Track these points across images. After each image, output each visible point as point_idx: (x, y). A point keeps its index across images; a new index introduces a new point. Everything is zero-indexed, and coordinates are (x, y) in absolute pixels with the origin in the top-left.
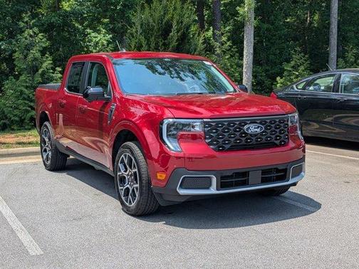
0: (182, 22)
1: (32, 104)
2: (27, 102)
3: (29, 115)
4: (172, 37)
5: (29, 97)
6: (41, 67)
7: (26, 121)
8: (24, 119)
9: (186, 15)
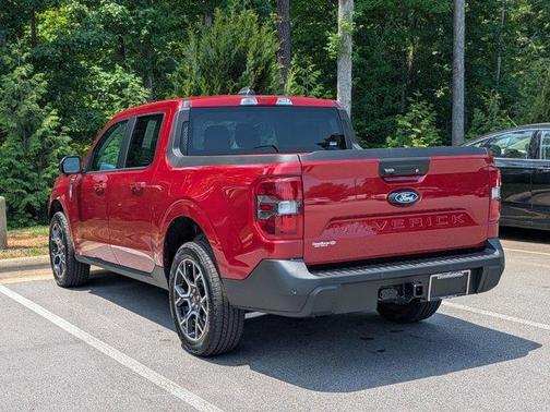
0: (260, 55)
1: (27, 184)
2: (19, 181)
3: (25, 201)
4: (247, 77)
5: (22, 173)
6: (40, 127)
7: (20, 211)
8: (17, 208)
9: (266, 44)
